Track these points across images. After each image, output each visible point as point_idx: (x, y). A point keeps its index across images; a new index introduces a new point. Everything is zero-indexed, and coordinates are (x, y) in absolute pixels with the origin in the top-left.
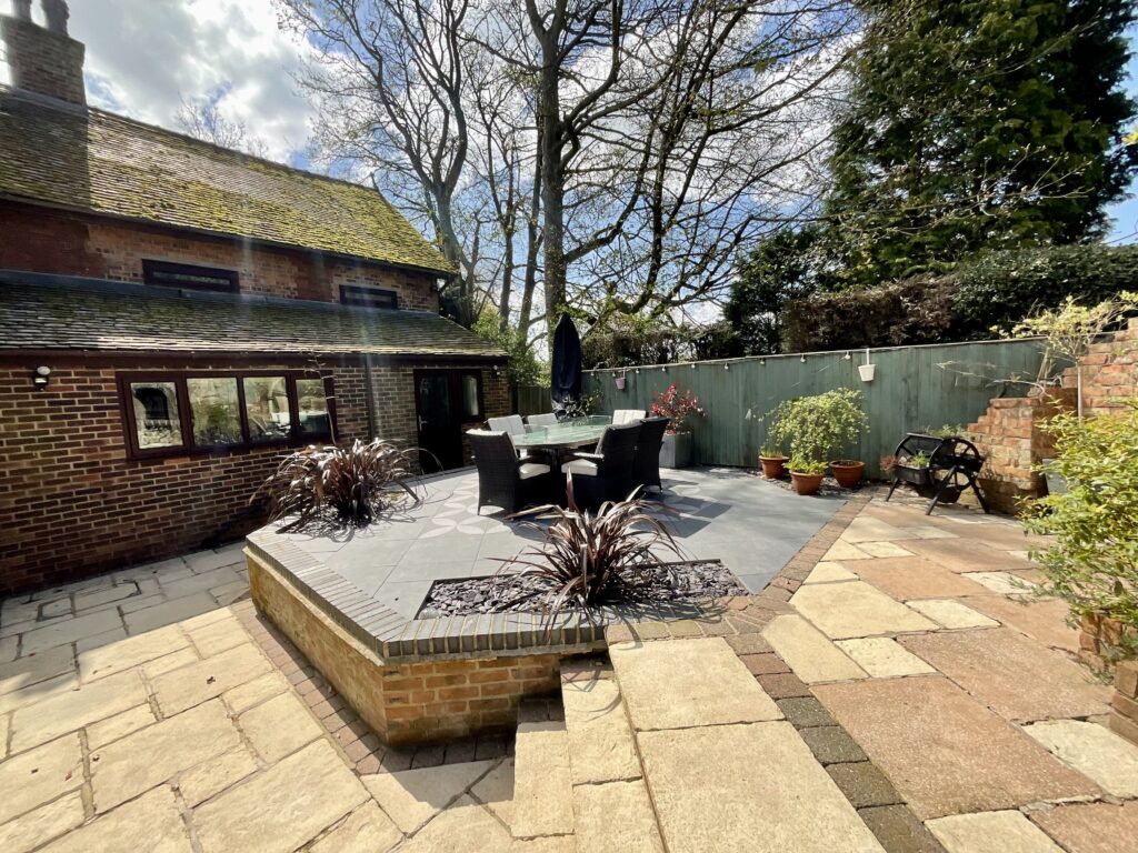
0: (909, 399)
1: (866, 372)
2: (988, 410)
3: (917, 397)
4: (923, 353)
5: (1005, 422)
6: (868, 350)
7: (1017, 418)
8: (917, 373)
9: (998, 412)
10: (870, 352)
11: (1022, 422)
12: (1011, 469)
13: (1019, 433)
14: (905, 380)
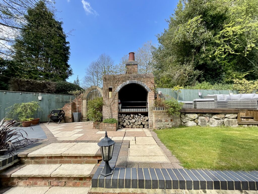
0: (49, 104)
1: (40, 98)
2: (65, 106)
3: (51, 104)
4: (52, 95)
5: (67, 107)
6: (40, 93)
7: (69, 106)
8: (51, 99)
9: (66, 106)
10: (41, 94)
11: (70, 107)
12: (68, 115)
13: (69, 109)
14: (48, 100)
